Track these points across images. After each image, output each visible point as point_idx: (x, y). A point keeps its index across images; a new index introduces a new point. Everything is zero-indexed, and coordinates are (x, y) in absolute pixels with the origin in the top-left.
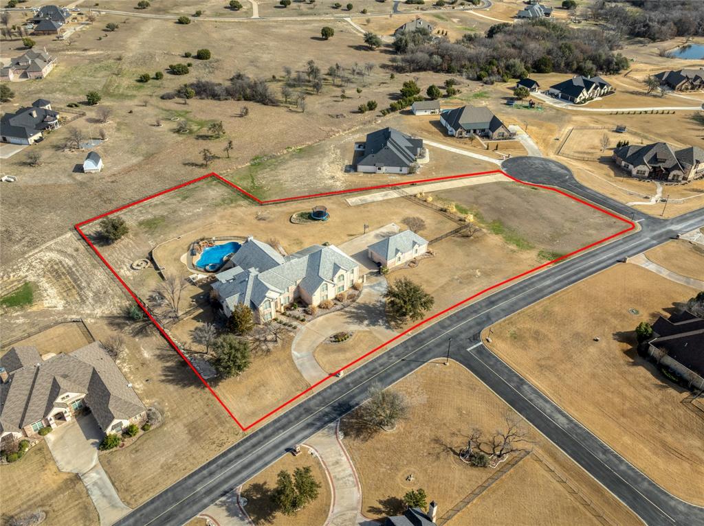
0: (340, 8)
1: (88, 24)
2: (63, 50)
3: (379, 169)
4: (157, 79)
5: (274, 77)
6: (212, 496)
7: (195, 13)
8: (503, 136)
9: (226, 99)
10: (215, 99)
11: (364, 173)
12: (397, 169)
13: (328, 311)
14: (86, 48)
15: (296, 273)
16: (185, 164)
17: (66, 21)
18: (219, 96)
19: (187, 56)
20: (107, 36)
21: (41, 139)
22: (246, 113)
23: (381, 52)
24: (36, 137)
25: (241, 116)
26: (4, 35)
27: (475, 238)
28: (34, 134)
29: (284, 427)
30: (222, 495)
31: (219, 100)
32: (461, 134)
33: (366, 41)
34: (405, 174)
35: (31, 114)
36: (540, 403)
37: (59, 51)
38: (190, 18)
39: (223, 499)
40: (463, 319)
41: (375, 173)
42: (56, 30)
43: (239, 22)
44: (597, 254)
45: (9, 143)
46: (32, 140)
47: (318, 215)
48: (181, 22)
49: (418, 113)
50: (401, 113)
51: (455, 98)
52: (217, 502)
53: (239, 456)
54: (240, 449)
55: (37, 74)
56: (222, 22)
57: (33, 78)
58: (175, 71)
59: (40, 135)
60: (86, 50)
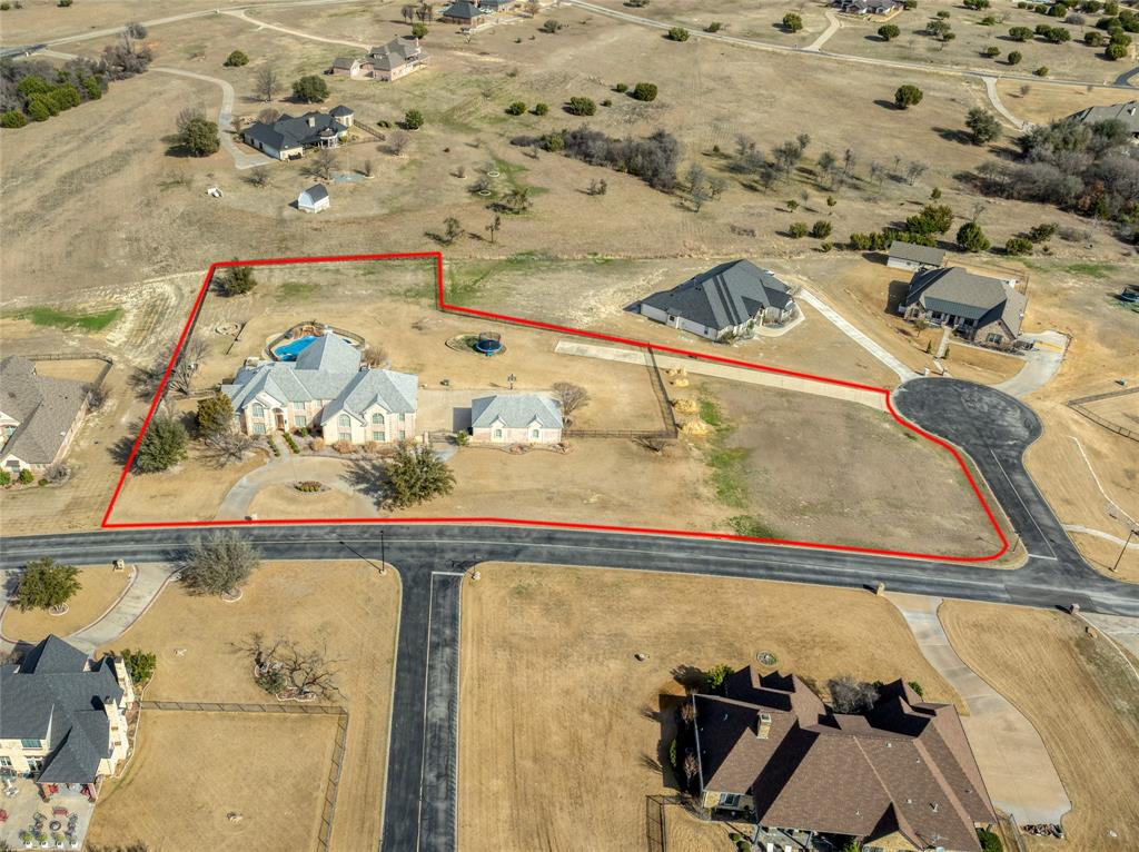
0: (996, 58)
1: (525, 17)
2: (455, 49)
3: (672, 319)
4: (535, 113)
5: (716, 149)
6: (11, 564)
7: (709, 26)
8: (998, 342)
9: (602, 165)
10: (586, 162)
11: (650, 319)
12: (700, 328)
13: (338, 455)
14: (487, 50)
15: (326, 388)
16: (427, 234)
17: (500, 7)
18: (592, 156)
19: (620, 89)
20: (533, 38)
21: (298, 157)
22: (602, 191)
23: (991, 151)
24: (293, 152)
25: (592, 193)
26: (405, 15)
27: (663, 455)
28: (291, 147)
29: (137, 541)
30: (20, 568)
31: (590, 163)
32: (916, 315)
33: (968, 124)
34: (710, 341)
35: (308, 122)
36: (440, 676)
37: (451, 48)
38: (693, 33)
39: (18, 571)
40: (481, 538)
41: (664, 324)
42: (469, 19)
43: (774, 53)
44: (845, 561)
45: (263, 152)
46: (285, 154)
47: (483, 346)
48: (670, 37)
49: (892, 263)
50: (864, 255)
51: (1020, 260)
52: (10, 571)
53: (72, 544)
54: (81, 539)
55: (384, 74)
56: (739, 47)
57: (379, 78)
58: (577, 108)
59: (300, 150)
60: (484, 54)
